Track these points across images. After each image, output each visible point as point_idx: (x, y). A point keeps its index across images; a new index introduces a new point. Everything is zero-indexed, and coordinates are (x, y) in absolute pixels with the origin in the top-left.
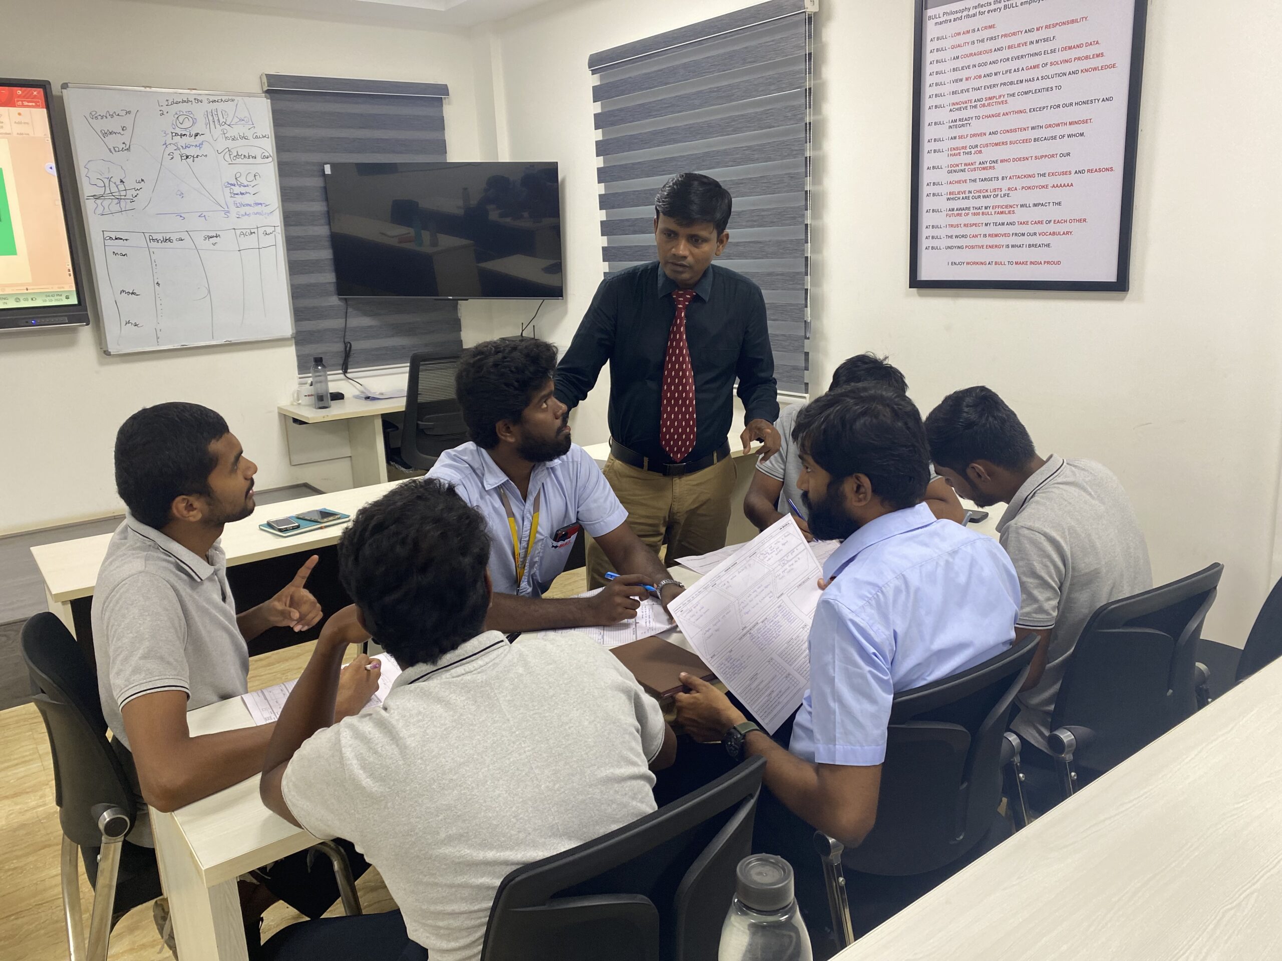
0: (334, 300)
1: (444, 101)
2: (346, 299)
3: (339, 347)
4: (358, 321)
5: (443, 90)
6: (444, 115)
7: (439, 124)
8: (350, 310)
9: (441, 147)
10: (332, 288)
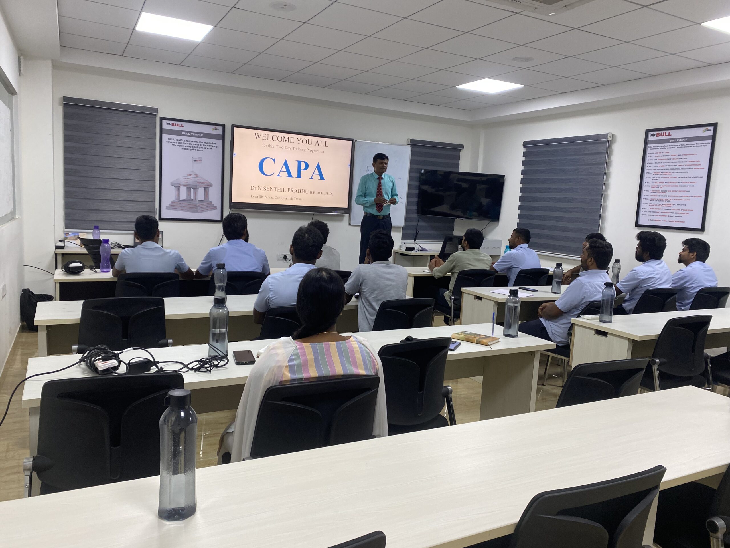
0: (415, 216)
1: (461, 150)
2: (419, 216)
3: (414, 232)
4: (422, 224)
5: (462, 146)
6: (460, 155)
7: (458, 158)
8: (420, 219)
9: (458, 166)
10: (416, 211)
